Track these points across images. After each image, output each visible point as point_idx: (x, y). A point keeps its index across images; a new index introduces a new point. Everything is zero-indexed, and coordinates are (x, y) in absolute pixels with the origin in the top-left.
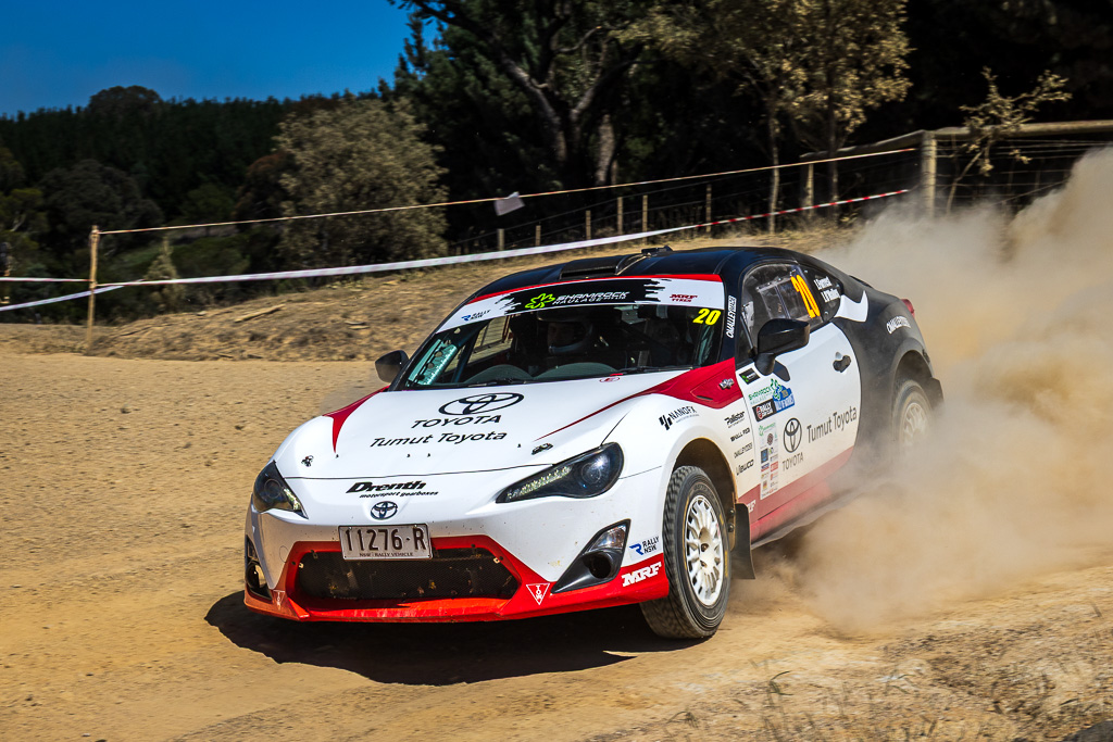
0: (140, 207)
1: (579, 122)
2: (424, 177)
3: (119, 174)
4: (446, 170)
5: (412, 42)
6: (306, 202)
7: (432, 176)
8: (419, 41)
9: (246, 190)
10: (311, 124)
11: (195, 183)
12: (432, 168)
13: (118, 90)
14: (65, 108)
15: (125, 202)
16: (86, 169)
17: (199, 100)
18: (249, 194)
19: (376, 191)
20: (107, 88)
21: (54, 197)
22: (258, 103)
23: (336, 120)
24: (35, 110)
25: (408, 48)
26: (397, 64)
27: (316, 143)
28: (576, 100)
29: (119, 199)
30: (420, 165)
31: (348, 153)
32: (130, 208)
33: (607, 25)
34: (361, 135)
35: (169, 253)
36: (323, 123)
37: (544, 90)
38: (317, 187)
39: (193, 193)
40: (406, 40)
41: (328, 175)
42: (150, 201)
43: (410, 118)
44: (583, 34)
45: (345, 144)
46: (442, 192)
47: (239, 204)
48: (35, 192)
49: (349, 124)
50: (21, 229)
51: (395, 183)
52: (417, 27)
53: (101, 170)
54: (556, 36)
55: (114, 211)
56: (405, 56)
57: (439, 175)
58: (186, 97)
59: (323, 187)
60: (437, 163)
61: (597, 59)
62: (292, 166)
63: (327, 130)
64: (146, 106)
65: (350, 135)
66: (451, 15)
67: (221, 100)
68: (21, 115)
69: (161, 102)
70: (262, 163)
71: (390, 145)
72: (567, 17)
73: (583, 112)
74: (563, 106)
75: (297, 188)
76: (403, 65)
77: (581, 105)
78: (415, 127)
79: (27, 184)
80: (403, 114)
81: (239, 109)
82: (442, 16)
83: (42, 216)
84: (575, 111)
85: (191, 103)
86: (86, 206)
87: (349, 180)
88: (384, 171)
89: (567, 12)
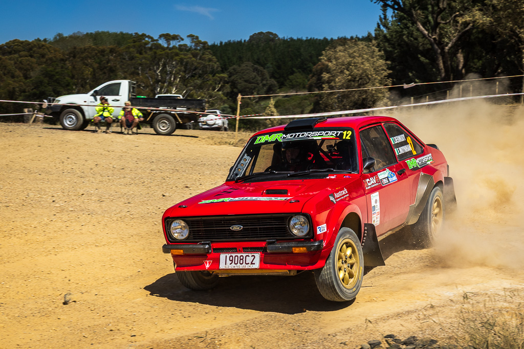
0: (268, 82)
1: (448, 52)
2: (382, 74)
3: (260, 68)
4: (391, 72)
5: (382, 16)
6: (332, 84)
7: (385, 74)
8: (385, 17)
9: (313, 76)
10: (336, 51)
11: (292, 73)
12: (386, 71)
13: (262, 33)
14: (239, 40)
15: (262, 80)
16: (247, 66)
17: (295, 38)
18: (314, 78)
19: (361, 80)
20: (257, 32)
21: (233, 78)
22: (320, 40)
23: (345, 50)
24: (227, 41)
25: (381, 19)
26: (376, 26)
27: (336, 59)
28: (448, 43)
29: (260, 78)
30: (380, 68)
31: (349, 64)
32: (264, 82)
33: (462, 12)
34: (355, 56)
35: (274, 104)
36: (340, 51)
37: (434, 39)
38: (337, 77)
39: (291, 77)
40: (380, 16)
41: (342, 72)
42: (273, 80)
43: (377, 49)
44: (451, 15)
45: (349, 59)
46: (389, 81)
47: (310, 82)
48: (225, 75)
49: (351, 51)
50: (218, 91)
51: (370, 76)
52: (385, 11)
53: (253, 66)
54: (439, 17)
55: (258, 84)
56: (379, 22)
57: (388, 73)
58: (289, 37)
59: (339, 78)
60: (387, 69)
61: (457, 26)
62: (328, 70)
63: (342, 54)
64: (273, 40)
65: (350, 56)
66: (396, 7)
67: (304, 38)
68: (221, 43)
69: (279, 39)
70: (319, 65)
71: (368, 60)
72: (445, 9)
73: (450, 48)
74: (441, 44)
75: (329, 78)
76: (379, 26)
77: (450, 45)
78: (379, 53)
79: (222, 72)
80: (373, 47)
81: (311, 42)
82: (392, 7)
83: (228, 86)
84: (447, 48)
85: (292, 39)
86: (246, 81)
87: (350, 75)
88: (365, 71)
89: (445, 6)
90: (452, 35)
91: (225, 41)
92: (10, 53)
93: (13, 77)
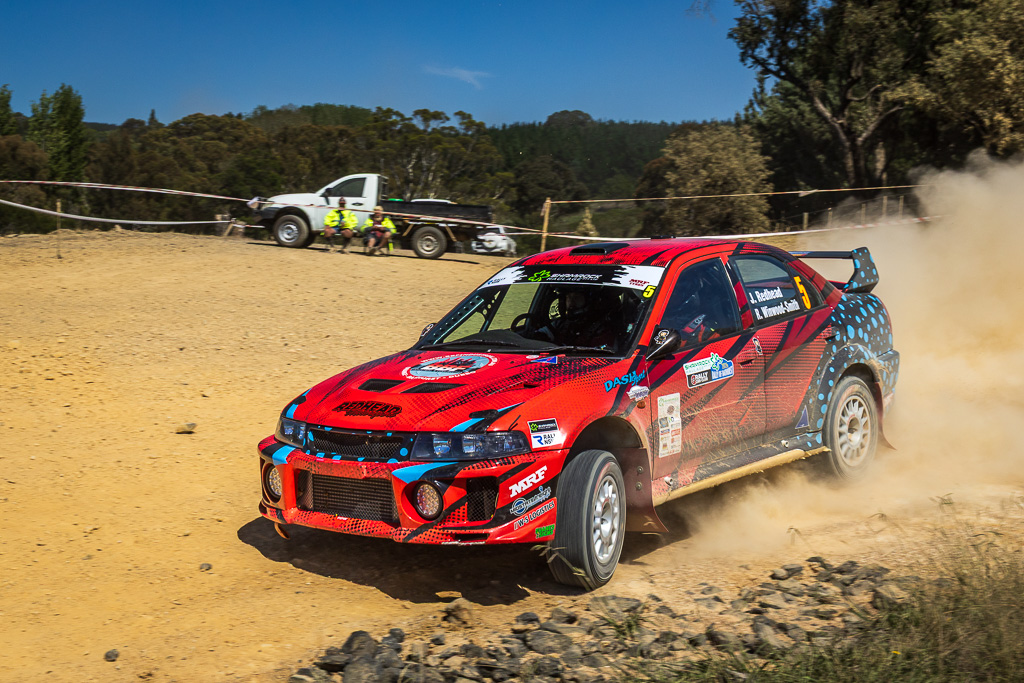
0: (576, 187)
1: (863, 145)
2: (757, 177)
3: (562, 165)
4: (772, 173)
5: (758, 90)
6: (681, 189)
7: (763, 176)
8: (762, 90)
9: (643, 180)
10: (686, 140)
11: (611, 174)
12: (763, 171)
13: (565, 113)
14: (531, 122)
15: (566, 184)
16: (542, 162)
17: (617, 121)
18: (645, 183)
19: (728, 184)
20: (559, 111)
21: (520, 179)
22: (655, 124)
23: (703, 138)
24: (512, 123)
25: (755, 94)
26: (747, 103)
27: (688, 152)
28: (862, 132)
29: (562, 181)
30: (756, 168)
31: (708, 160)
32: (569, 187)
33: (885, 83)
34: (718, 148)
35: (590, 217)
36: (694, 140)
37: (841, 124)
38: (689, 180)
39: (609, 180)
40: (754, 89)
41: (696, 173)
42: (581, 183)
43: (751, 138)
44: (869, 89)
45: (708, 153)
46: (770, 186)
47: (638, 189)
48: (509, 174)
49: (711, 141)
50: (499, 198)
51: (739, 180)
52: (761, 81)
53: (552, 162)
54: (850, 90)
55: (559, 190)
56: (753, 98)
57: (768, 176)
58: (608, 119)
59: (692, 181)
60: (767, 168)
61: (877, 105)
62: (672, 166)
63: (698, 144)
64: (582, 123)
65: (711, 148)
66: (783, 74)
67: (631, 122)
68: (504, 126)
69: (593, 122)
70: (654, 163)
71: (736, 155)
72: (859, 78)
73: (866, 139)
74: (851, 133)
75: (676, 181)
76: (751, 104)
77: (864, 135)
78: (754, 144)
79: (505, 170)
80: (745, 136)
81: (642, 128)
82: (777, 74)
83: (514, 190)
84: (860, 139)
85: (612, 123)
86: (540, 185)
87: (708, 177)
88: (731, 171)
89: (860, 74)
90: (868, 121)
91: (509, 123)
92: (189, 134)
93: (192, 170)
